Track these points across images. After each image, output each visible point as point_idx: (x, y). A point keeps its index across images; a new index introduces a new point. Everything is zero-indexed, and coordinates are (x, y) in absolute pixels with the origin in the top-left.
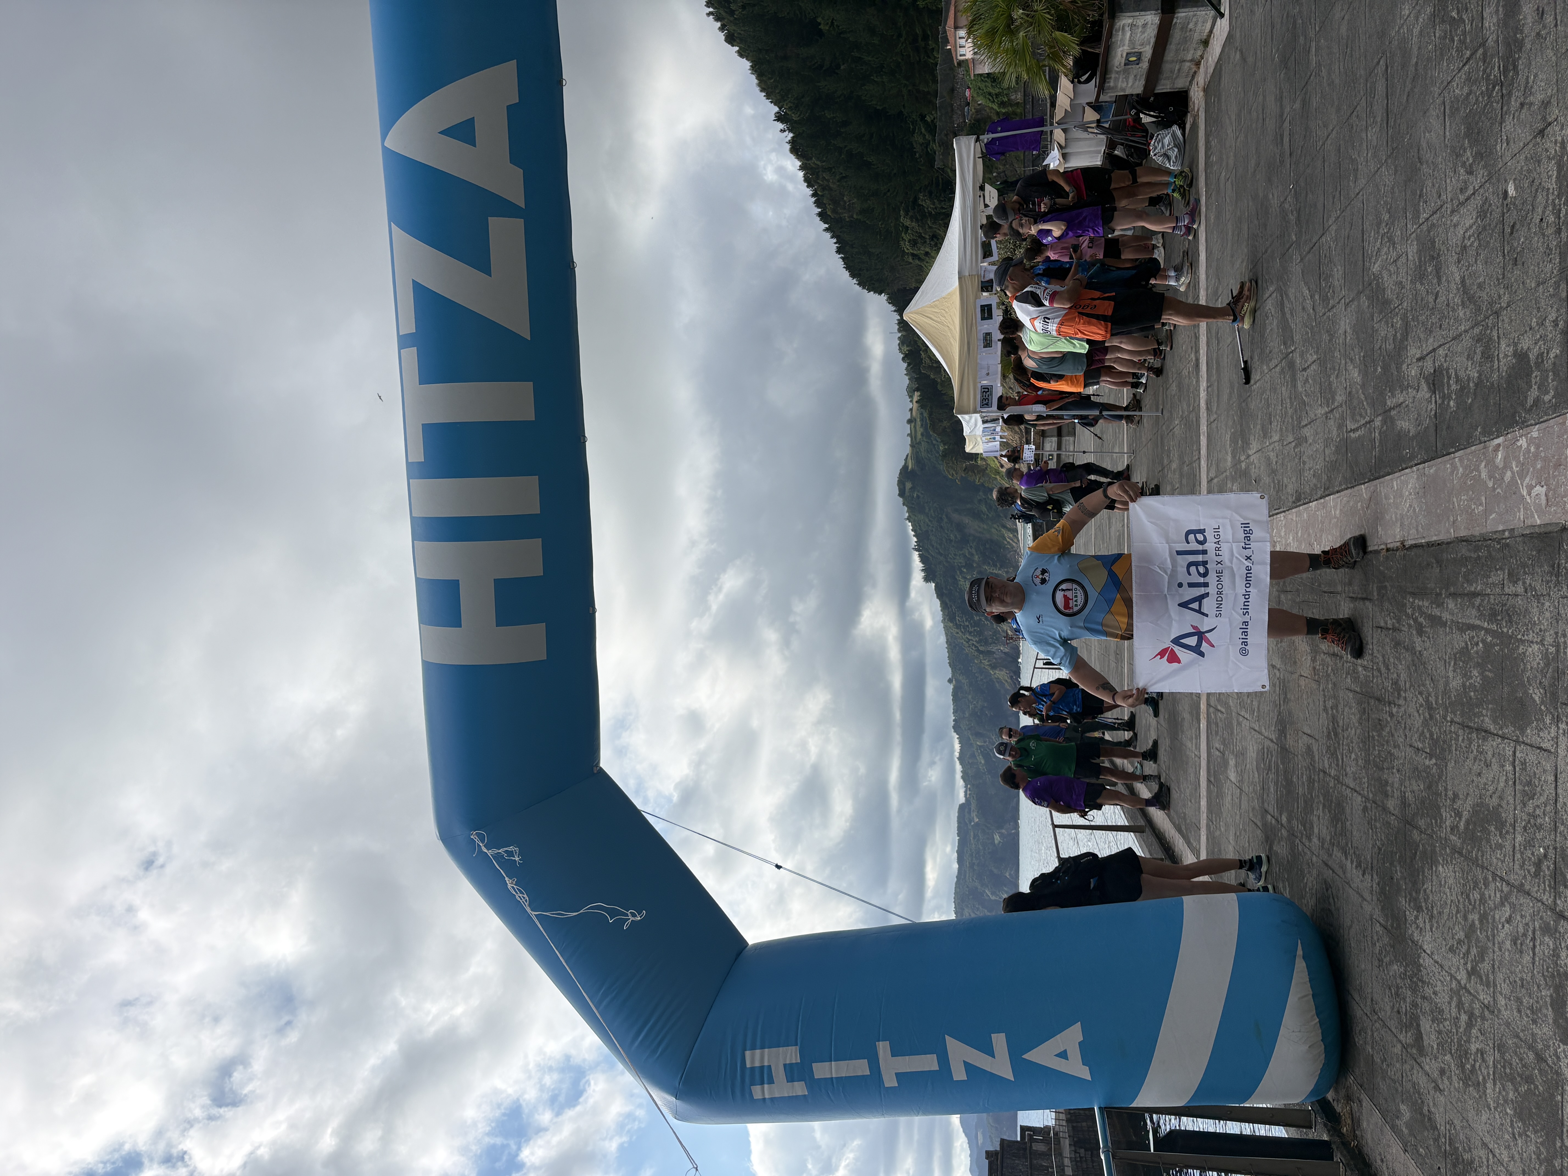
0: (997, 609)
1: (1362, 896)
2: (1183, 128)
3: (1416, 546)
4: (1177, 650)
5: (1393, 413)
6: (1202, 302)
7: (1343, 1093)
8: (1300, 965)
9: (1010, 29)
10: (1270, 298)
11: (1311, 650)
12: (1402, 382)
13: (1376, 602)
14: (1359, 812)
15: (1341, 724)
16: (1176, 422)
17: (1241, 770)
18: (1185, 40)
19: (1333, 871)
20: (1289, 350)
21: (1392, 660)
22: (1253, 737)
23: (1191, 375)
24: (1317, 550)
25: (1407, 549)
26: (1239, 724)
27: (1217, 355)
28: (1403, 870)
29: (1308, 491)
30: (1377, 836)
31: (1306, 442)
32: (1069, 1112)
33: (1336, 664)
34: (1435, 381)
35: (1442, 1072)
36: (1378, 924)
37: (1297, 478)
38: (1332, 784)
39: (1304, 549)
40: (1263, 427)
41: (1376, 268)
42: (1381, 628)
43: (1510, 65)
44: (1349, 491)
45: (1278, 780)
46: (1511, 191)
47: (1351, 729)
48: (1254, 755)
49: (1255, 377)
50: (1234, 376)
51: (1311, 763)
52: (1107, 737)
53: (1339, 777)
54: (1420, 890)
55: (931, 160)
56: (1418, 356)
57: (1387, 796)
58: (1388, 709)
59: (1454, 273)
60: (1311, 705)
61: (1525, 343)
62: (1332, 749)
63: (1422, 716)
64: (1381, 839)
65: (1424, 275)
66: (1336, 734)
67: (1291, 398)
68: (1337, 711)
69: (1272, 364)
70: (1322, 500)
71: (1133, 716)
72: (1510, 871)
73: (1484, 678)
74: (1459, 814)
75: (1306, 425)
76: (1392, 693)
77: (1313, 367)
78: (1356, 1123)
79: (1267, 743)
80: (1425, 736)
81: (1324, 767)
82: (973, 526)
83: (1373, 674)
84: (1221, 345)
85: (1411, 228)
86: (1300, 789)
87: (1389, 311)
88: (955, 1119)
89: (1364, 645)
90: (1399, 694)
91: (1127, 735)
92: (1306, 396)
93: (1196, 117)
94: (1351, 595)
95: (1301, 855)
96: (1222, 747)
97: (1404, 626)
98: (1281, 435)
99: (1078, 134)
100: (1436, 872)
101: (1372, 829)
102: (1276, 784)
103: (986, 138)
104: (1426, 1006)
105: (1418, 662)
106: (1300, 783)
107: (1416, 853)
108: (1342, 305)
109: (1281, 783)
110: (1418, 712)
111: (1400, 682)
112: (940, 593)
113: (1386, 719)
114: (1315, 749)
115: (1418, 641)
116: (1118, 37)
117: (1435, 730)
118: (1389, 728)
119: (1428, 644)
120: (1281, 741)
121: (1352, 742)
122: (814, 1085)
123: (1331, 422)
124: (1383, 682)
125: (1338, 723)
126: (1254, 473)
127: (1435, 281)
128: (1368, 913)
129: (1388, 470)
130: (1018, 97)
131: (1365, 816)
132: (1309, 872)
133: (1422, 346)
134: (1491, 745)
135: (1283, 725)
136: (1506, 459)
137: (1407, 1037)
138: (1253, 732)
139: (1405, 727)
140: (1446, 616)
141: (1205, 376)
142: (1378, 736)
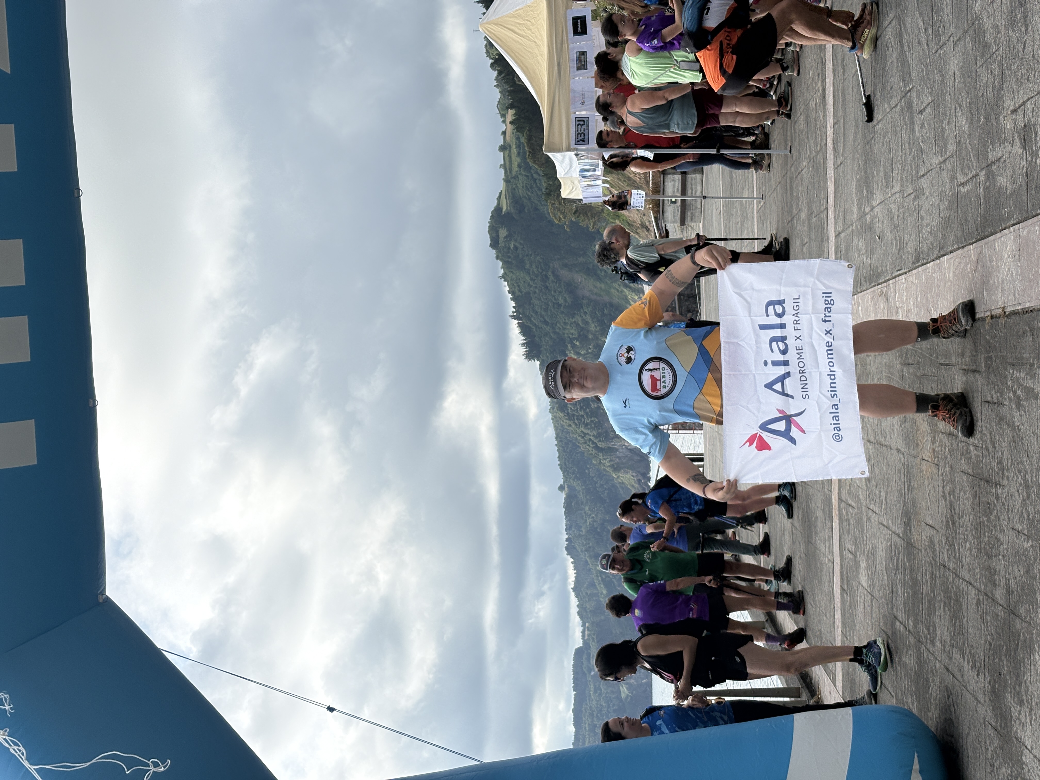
1: (977, 699)
3: (1014, 313)
4: (766, 436)
5: (994, 167)
10: (890, 26)
11: (931, 430)
12: (1000, 134)
13: (984, 374)
14: (973, 606)
15: (957, 511)
16: (804, 164)
17: (872, 573)
19: (953, 676)
20: (908, 89)
21: (997, 437)
22: (881, 533)
23: (818, 108)
24: (927, 318)
25: (1007, 316)
26: (869, 519)
27: (843, 87)
28: (1009, 664)
29: (926, 250)
30: (988, 630)
31: (924, 195)
33: (952, 445)
34: (1026, 136)
36: (990, 726)
37: (916, 236)
38: (951, 579)
39: (914, 318)
40: (885, 175)
41: (977, 7)
42: (988, 402)
44: (960, 252)
45: (904, 580)
47: (966, 516)
48: (883, 554)
49: (878, 115)
50: (859, 113)
51: (933, 558)
53: (956, 570)
54: (1022, 683)
56: (1012, 108)
57: (995, 585)
58: (994, 491)
59: (1037, 23)
60: (932, 492)
62: (950, 539)
63: (1021, 496)
64: (992, 633)
65: (1015, 21)
66: (953, 523)
67: (909, 143)
68: (954, 498)
69: (893, 103)
70: (938, 261)
75: (923, 175)
76: (998, 473)
77: (929, 110)
79: (895, 539)
80: (1024, 517)
81: (944, 561)
83: (982, 453)
84: (846, 75)
86: (925, 588)
87: (989, 55)
89: (975, 421)
90: (1003, 474)
92: (922, 142)
94: (964, 367)
95: (926, 663)
96: (854, 547)
97: (1006, 399)
98: (902, 186)
100: (1033, 660)
101: (984, 624)
102: (904, 585)
106: (924, 581)
107: (1018, 643)
108: (950, 43)
109: (908, 583)
110: (1018, 491)
111: (1003, 461)
113: (994, 502)
114: (936, 541)
115: (1016, 415)
118: (996, 511)
119: (1024, 418)
120: (907, 535)
121: (967, 530)
123: (945, 174)
124: (990, 462)
125: (955, 510)
126: (878, 227)
127: (1023, 29)
128: (982, 716)
129: (991, 229)
131: (978, 610)
132: (934, 680)
133: (1014, 97)
135: (909, 516)
138: (882, 528)
139: (1008, 509)
141: (832, 110)
142: (988, 521)
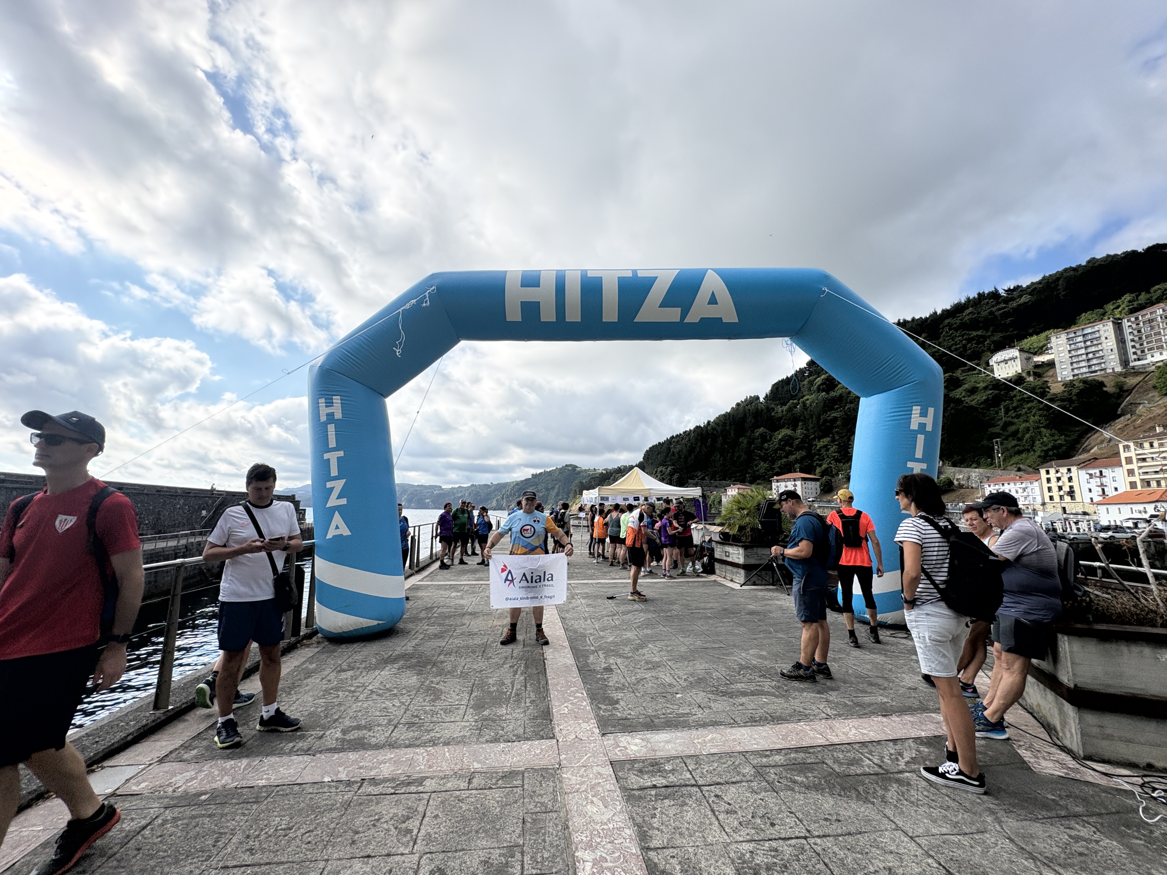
0: (524, 503)
1: (404, 646)
2: (702, 572)
3: (545, 663)
4: (507, 572)
5: (596, 654)
6: (639, 581)
7: (321, 640)
8: (375, 623)
9: (740, 509)
12: (608, 657)
13: (523, 649)
14: (438, 644)
17: (455, 598)
18: (733, 573)
19: (414, 635)
20: (620, 614)
21: (500, 656)
22: (469, 602)
23: (611, 577)
24: (543, 626)
25: (544, 661)
26: (474, 597)
27: (618, 587)
28: (415, 663)
29: (566, 623)
30: (429, 652)
31: (585, 621)
32: (312, 529)
34: (608, 670)
35: (329, 681)
36: (392, 653)
37: (571, 618)
38: (450, 634)
39: (544, 621)
40: (591, 604)
41: (650, 645)
42: (513, 651)
43: (724, 694)
44: (566, 638)
45: (451, 612)
46: (678, 696)
47: (472, 641)
48: (461, 603)
49: (610, 601)
50: (610, 593)
51: (458, 625)
52: (469, 545)
53: (453, 636)
54: (406, 669)
55: (692, 478)
56: (617, 662)
57: (445, 655)
58: (480, 655)
59: (648, 675)
60: (482, 625)
61: (622, 703)
62: (464, 633)
63: (477, 668)
64: (427, 654)
65: (648, 664)
66: (470, 635)
67: (602, 615)
68: (479, 635)
69: (614, 608)
70: (562, 628)
71: (477, 555)
72: (415, 705)
73: (493, 692)
74: (437, 684)
75: (591, 621)
76: (486, 656)
77: (613, 623)
78: (308, 646)
79: (466, 608)
80: (469, 670)
81: (457, 630)
82: (553, 493)
83: (494, 649)
85: (665, 658)
86: (448, 621)
87: (634, 651)
88: (309, 482)
89: (506, 645)
90: (486, 659)
91: (470, 552)
92: (602, 621)
93: (705, 577)
94: (526, 640)
96: (465, 590)
97: (514, 660)
98: (587, 612)
99: (701, 534)
100: (414, 675)
101: (431, 650)
103: (701, 500)
104: (358, 673)
105: (500, 666)
106: (450, 621)
107: (422, 667)
108: (636, 633)
109: (450, 614)
110: (479, 667)
111: (491, 659)
112: (527, 480)
113: (476, 654)
114: (464, 627)
115: (508, 666)
116: (735, 548)
117: (472, 674)
118: (472, 656)
119: (506, 670)
120: (467, 613)
121: (467, 641)
122: (325, 425)
123: (592, 631)
124: (491, 653)
125: (474, 636)
126: (573, 601)
127: (645, 668)
128: (397, 649)
129: (574, 653)
130: (713, 511)
131: (437, 647)
132: (414, 625)
133: (621, 664)
134: (466, 696)
135: (474, 614)
136: (578, 697)
137: (345, 666)
138: (471, 603)
139: (473, 662)
140: (517, 676)
141: (610, 582)
142: (469, 652)
